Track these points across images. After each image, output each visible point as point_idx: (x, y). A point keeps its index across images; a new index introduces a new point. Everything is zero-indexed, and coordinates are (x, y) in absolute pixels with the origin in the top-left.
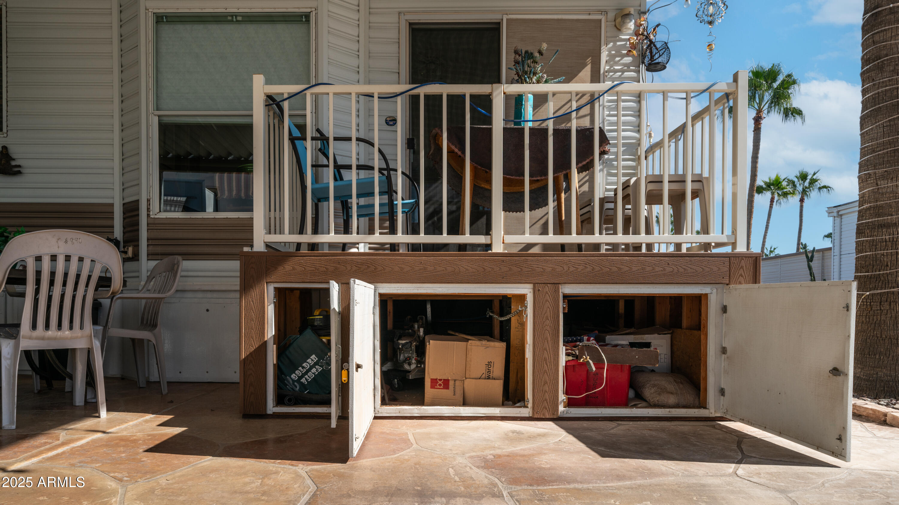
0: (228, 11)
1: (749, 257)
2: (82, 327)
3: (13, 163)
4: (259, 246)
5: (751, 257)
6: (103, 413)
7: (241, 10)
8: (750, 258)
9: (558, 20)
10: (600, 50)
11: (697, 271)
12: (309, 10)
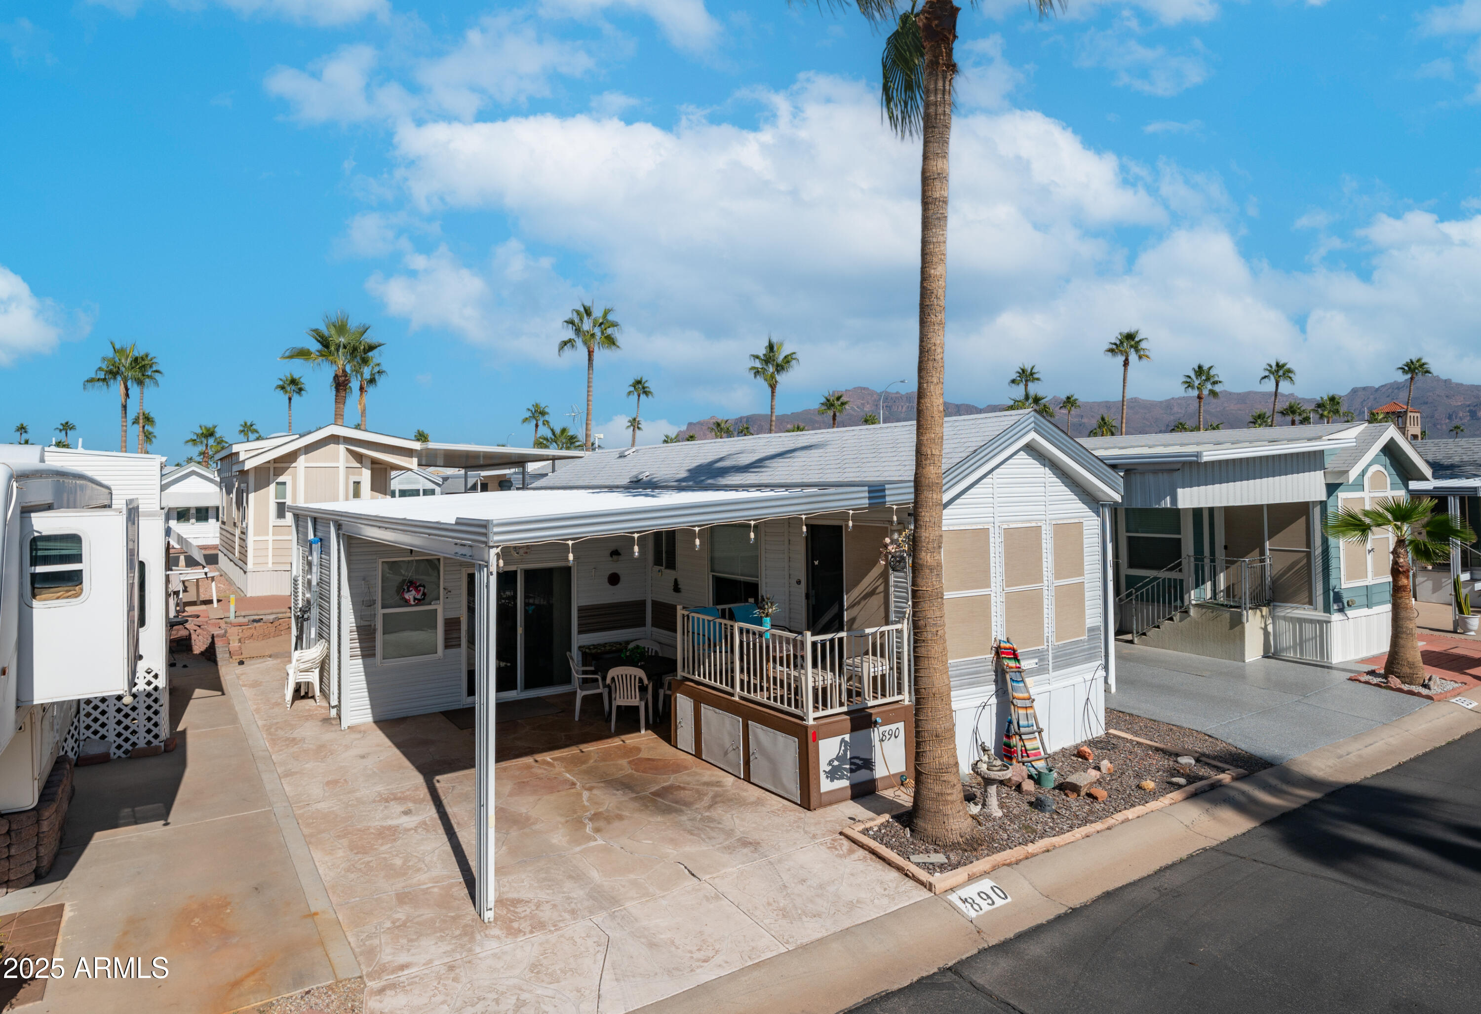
2: (635, 698)
4: (679, 677)
6: (642, 731)
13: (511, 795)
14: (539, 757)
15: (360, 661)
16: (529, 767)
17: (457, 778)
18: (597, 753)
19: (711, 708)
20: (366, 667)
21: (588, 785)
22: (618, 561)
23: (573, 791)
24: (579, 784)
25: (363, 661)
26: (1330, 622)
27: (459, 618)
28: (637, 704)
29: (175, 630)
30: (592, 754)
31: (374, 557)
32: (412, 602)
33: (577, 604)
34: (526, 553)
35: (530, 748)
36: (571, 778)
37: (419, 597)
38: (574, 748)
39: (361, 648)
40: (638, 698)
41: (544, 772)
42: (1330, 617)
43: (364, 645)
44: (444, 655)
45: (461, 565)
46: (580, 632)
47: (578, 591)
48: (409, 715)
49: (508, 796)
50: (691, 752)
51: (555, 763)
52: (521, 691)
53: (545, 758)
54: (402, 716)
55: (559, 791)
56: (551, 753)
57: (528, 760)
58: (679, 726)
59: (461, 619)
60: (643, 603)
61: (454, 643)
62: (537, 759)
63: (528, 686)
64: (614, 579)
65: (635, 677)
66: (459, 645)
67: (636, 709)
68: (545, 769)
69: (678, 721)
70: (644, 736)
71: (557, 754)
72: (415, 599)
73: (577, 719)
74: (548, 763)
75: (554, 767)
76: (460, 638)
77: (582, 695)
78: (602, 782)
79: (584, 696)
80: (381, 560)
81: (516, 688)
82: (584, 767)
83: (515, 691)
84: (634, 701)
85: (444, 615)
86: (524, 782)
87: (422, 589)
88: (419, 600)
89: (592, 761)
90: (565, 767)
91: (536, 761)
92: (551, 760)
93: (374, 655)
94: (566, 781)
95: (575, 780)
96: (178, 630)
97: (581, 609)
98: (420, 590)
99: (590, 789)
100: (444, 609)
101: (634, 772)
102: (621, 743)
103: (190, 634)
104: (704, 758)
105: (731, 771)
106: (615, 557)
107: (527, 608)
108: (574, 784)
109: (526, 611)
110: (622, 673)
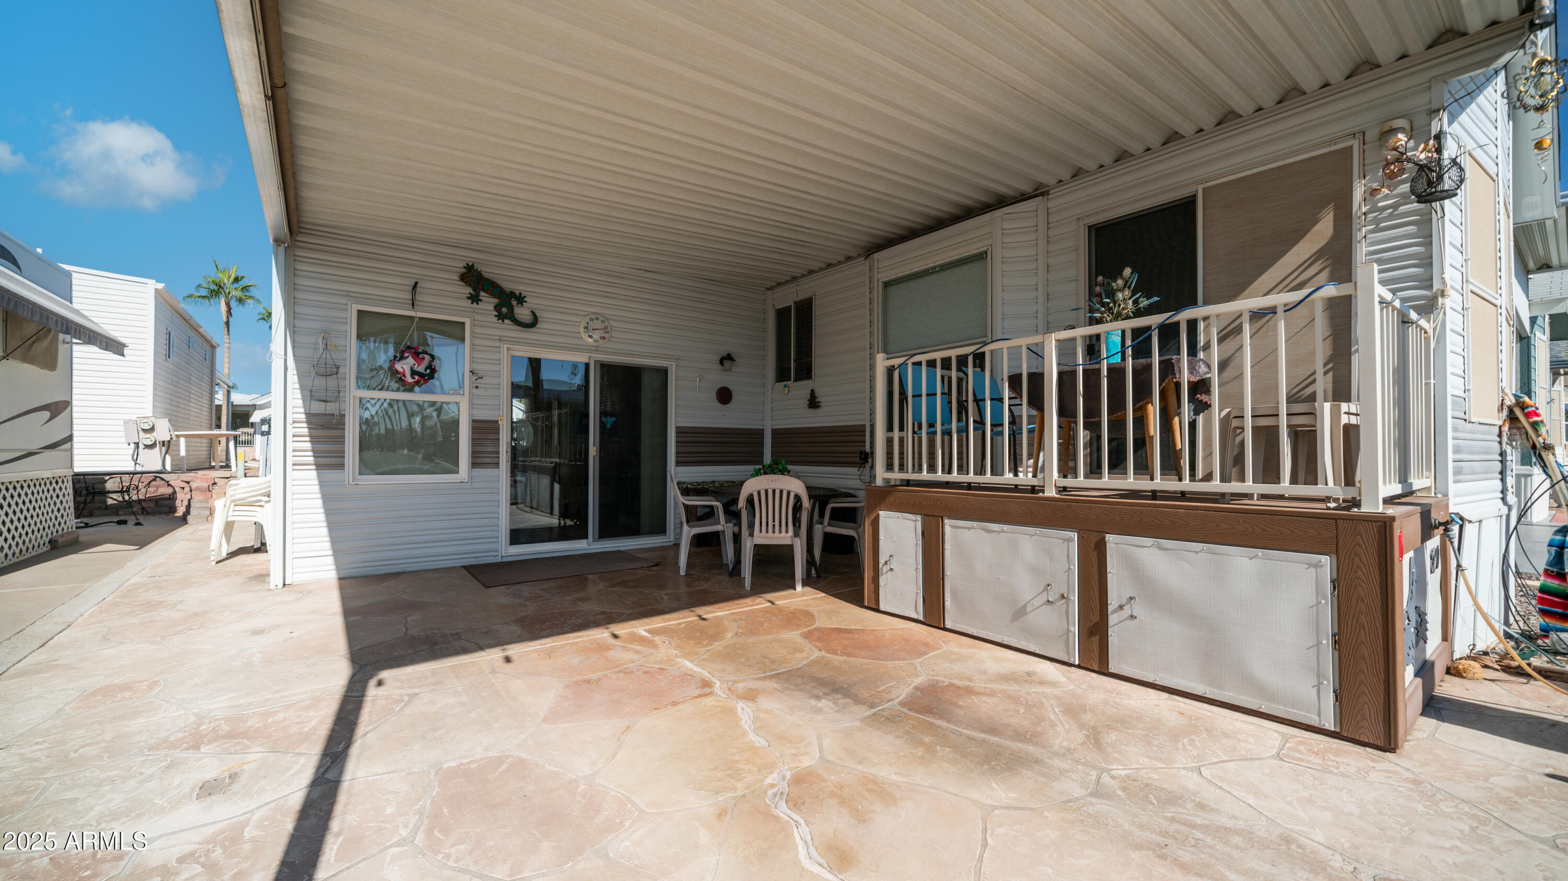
0: (928, 266)
1: (1371, 521)
2: (787, 532)
3: (817, 400)
4: (879, 482)
5: (1375, 521)
6: (799, 588)
7: (937, 264)
8: (1374, 523)
9: (1279, 168)
10: (1352, 187)
11: (1282, 534)
12: (985, 249)
13: (552, 717)
14: (622, 629)
15: (314, 474)
16: (602, 648)
17: (434, 673)
18: (735, 620)
19: (975, 524)
20: (322, 484)
21: (740, 686)
22: (729, 370)
23: (709, 701)
24: (718, 684)
25: (318, 474)
26: (1530, 475)
27: (497, 422)
28: (788, 542)
29: (153, 486)
30: (726, 623)
31: (344, 301)
32: (409, 379)
33: (676, 422)
34: (603, 338)
35: (604, 613)
36: (697, 669)
37: (421, 369)
38: (686, 612)
39: (313, 451)
40: (791, 533)
41: (636, 657)
42: (1531, 470)
43: (320, 447)
44: (471, 477)
45: (500, 340)
46: (679, 463)
47: (676, 405)
48: (408, 570)
49: (545, 720)
50: (914, 616)
51: (657, 639)
52: (594, 541)
53: (635, 630)
54: (395, 571)
55: (675, 704)
56: (646, 620)
57: (600, 634)
58: (885, 569)
59: (500, 422)
60: (760, 433)
61: (488, 460)
62: (617, 633)
63: (605, 533)
64: (724, 396)
65: (789, 493)
66: (497, 465)
67: (788, 550)
68: (638, 652)
69: (882, 561)
70: (803, 594)
71: (657, 622)
72: (414, 372)
73: (682, 572)
74: (642, 640)
75: (655, 646)
76: (498, 453)
77: (693, 533)
78: (771, 677)
79: (694, 535)
80: (356, 307)
81: (586, 537)
82: (717, 646)
83: (585, 541)
84: (784, 537)
85: (471, 415)
86: (589, 682)
87: (427, 357)
88: (421, 375)
89: (730, 635)
90: (679, 647)
91: (615, 636)
92: (647, 634)
93: (341, 466)
94: (687, 677)
95: (706, 674)
96: (158, 487)
97: (680, 431)
98: (423, 359)
99: (750, 696)
100: (472, 406)
101: (823, 653)
102: (769, 604)
103: (175, 492)
104: (949, 625)
105: (1032, 649)
106: (727, 364)
107: (604, 419)
108: (706, 684)
109: (602, 425)
110: (766, 487)
